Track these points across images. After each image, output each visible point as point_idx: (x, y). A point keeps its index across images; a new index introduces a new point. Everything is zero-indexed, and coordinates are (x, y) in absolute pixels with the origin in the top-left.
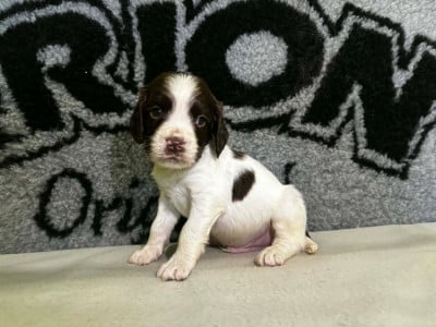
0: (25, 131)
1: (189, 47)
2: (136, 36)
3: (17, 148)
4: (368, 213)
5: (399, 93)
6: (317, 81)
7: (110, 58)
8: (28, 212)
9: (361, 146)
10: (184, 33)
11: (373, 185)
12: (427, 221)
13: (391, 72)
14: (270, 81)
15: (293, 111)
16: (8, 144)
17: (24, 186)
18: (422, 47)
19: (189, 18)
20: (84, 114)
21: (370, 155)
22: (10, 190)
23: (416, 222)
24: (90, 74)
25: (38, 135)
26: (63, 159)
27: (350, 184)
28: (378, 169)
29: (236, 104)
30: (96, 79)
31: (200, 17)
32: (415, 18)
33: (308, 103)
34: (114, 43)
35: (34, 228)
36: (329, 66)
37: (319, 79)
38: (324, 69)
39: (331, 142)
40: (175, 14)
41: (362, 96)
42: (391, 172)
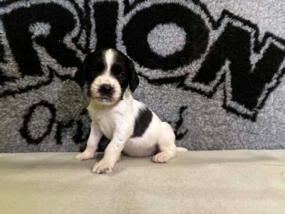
0: (18, 75)
1: (125, 30)
2: (93, 20)
3: (12, 86)
4: (230, 141)
5: (253, 67)
6: (203, 57)
7: (75, 33)
8: (16, 126)
9: (228, 99)
10: (123, 21)
11: (234, 124)
12: (267, 148)
13: (249, 54)
14: (174, 54)
15: (187, 74)
16: (6, 83)
17: (14, 109)
18: (269, 40)
19: (126, 11)
20: (56, 67)
21: (234, 104)
22: (5, 111)
23: (260, 149)
24: (62, 42)
25: (26, 78)
26: (41, 94)
27: (220, 122)
28: (238, 114)
29: (152, 67)
30: (65, 45)
31: (133, 12)
32: (266, 22)
33: (197, 70)
34: (78, 24)
35: (19, 136)
36: (211, 48)
37: (205, 55)
38: (208, 49)
39: (210, 95)
40: (118, 8)
41: (231, 67)
42: (246, 116)
